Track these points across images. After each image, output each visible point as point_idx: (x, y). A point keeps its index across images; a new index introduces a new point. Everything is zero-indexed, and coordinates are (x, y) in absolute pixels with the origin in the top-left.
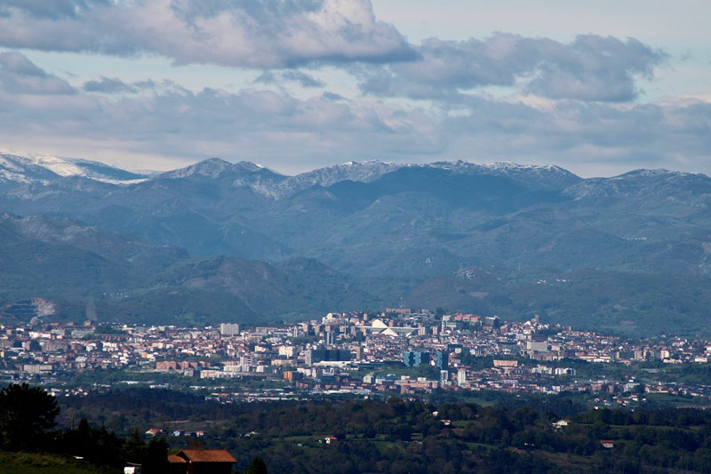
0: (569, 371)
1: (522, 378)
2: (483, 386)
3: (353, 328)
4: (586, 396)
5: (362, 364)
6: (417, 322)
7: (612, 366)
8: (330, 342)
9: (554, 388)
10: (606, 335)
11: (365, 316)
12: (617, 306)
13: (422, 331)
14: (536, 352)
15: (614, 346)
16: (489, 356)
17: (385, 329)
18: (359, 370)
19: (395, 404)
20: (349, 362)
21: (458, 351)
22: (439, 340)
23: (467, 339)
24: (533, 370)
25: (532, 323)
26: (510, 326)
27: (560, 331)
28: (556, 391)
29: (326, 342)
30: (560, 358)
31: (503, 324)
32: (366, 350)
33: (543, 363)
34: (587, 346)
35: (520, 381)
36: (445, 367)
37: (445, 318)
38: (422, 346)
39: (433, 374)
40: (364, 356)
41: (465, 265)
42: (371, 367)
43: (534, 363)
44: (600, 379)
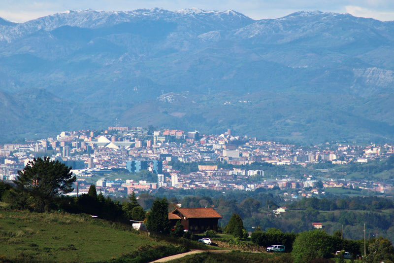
0: (258, 173)
1: (222, 179)
2: (193, 186)
3: (83, 144)
4: (277, 192)
5: (93, 171)
6: (134, 137)
7: (292, 167)
8: (65, 155)
9: (249, 186)
10: (284, 143)
11: (92, 134)
12: (288, 121)
13: (138, 144)
14: (230, 158)
15: (292, 151)
16: (193, 163)
17: (108, 144)
18: (92, 176)
19: (146, 199)
20: (84, 170)
21: (169, 159)
22: (153, 151)
23: (174, 149)
24: (230, 173)
25: (225, 136)
26: (208, 139)
27: (248, 142)
28: (251, 188)
29: (62, 154)
30: (250, 163)
31: (202, 137)
32: (95, 160)
33: (238, 167)
34: (271, 152)
35: (222, 181)
36: (160, 172)
37: (156, 133)
38: (140, 157)
39: (151, 178)
40: (94, 165)
41: (165, 92)
42: (101, 174)
43: (231, 167)
44: (284, 178)
